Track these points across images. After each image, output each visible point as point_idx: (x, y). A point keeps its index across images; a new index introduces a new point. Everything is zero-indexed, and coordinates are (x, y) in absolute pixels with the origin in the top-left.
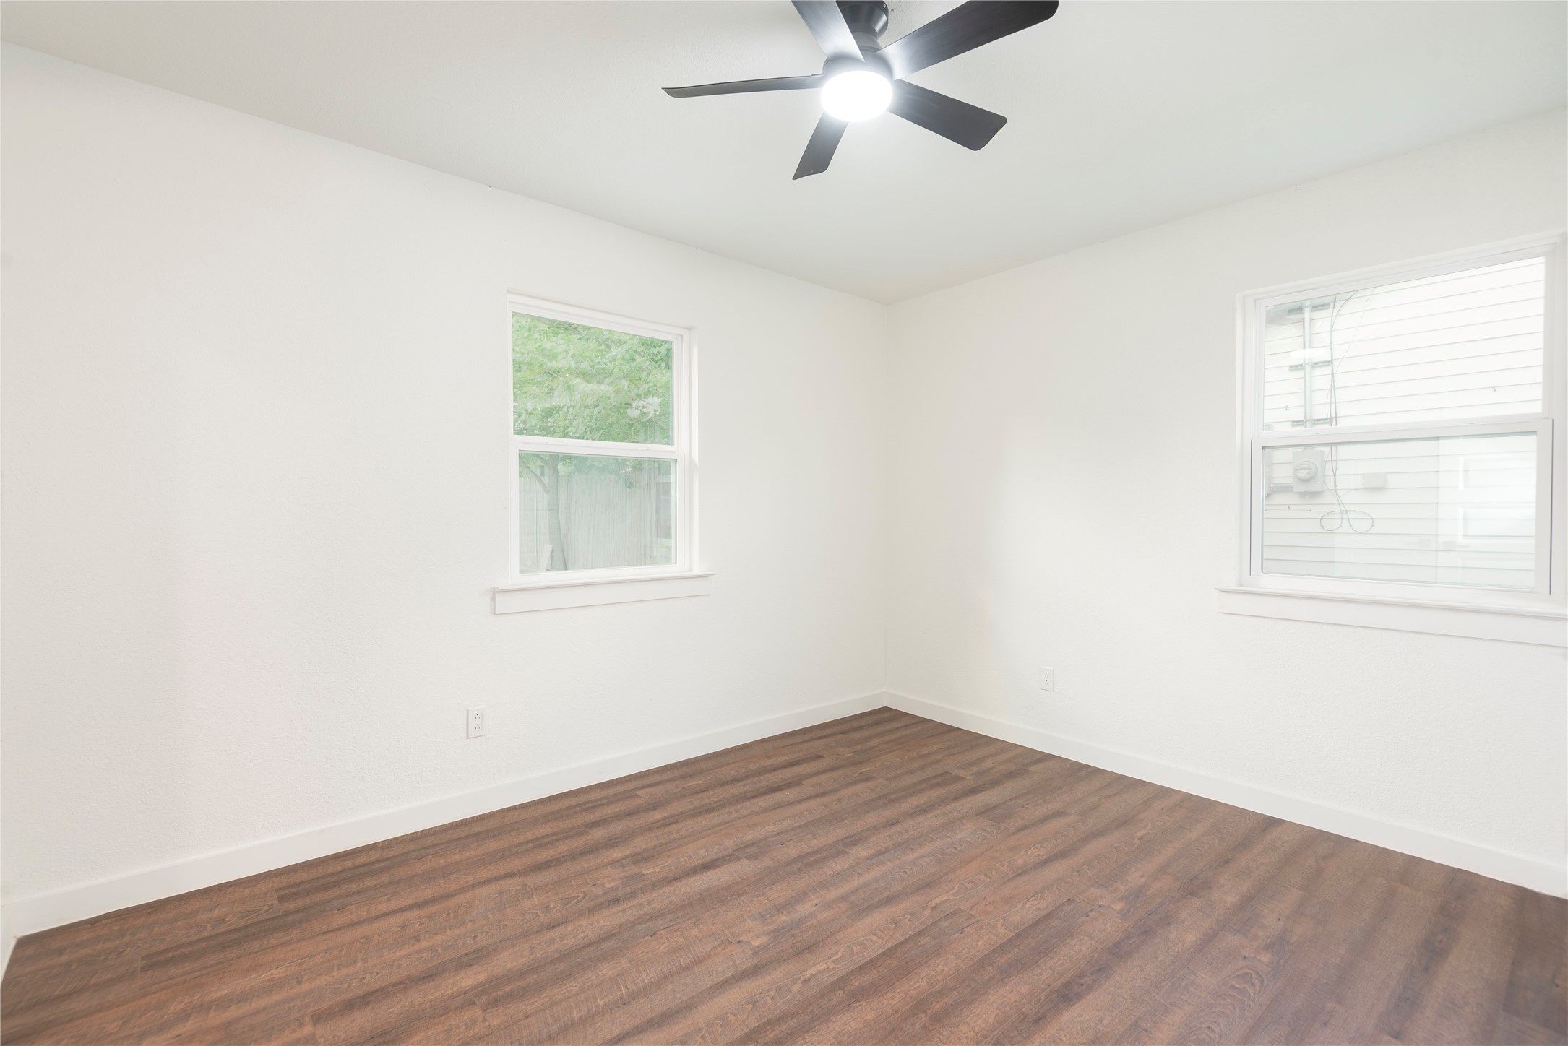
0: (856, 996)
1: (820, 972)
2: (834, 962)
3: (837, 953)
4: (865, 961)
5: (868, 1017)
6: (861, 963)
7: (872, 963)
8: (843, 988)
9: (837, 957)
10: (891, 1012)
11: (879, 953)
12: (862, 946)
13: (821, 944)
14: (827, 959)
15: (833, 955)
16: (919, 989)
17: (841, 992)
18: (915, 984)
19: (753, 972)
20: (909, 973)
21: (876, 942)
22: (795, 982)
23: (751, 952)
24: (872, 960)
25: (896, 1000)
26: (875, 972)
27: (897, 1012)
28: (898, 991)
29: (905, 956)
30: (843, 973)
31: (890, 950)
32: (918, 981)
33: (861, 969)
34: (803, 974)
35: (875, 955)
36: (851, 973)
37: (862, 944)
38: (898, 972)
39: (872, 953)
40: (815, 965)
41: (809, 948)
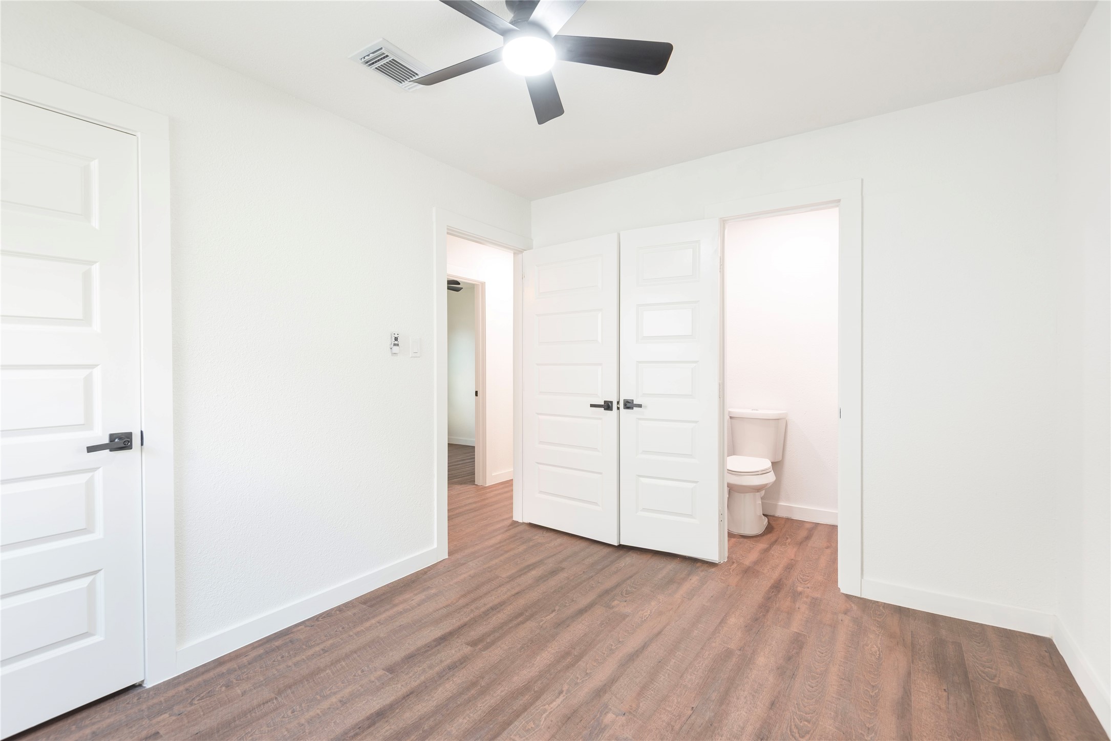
0: (526, 688)
1: (554, 701)
2: (545, 711)
3: (545, 719)
4: (522, 716)
5: (516, 678)
6: (526, 713)
7: (517, 715)
8: (535, 692)
9: (544, 715)
10: (503, 683)
11: (513, 725)
12: (527, 728)
13: (560, 724)
14: (552, 712)
15: (548, 716)
16: (483, 701)
17: (536, 689)
18: (486, 704)
19: (600, 692)
20: (489, 712)
21: (515, 735)
22: (568, 691)
23: (610, 707)
24: (518, 716)
25: (499, 692)
26: (515, 708)
27: (499, 684)
28: (498, 697)
29: (492, 726)
30: (538, 703)
31: (504, 729)
32: (484, 706)
33: (525, 708)
34: (565, 697)
35: (516, 723)
36: (532, 704)
37: (527, 731)
38: (498, 711)
39: (519, 723)
40: (559, 705)
41: (567, 719)
